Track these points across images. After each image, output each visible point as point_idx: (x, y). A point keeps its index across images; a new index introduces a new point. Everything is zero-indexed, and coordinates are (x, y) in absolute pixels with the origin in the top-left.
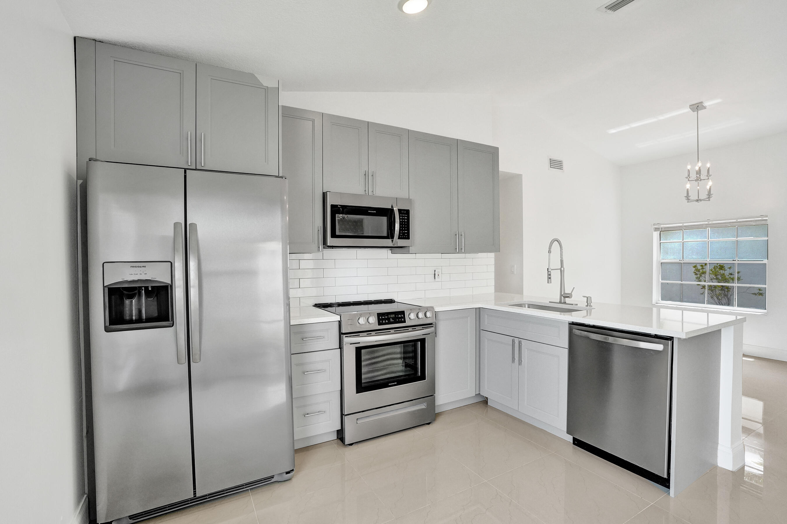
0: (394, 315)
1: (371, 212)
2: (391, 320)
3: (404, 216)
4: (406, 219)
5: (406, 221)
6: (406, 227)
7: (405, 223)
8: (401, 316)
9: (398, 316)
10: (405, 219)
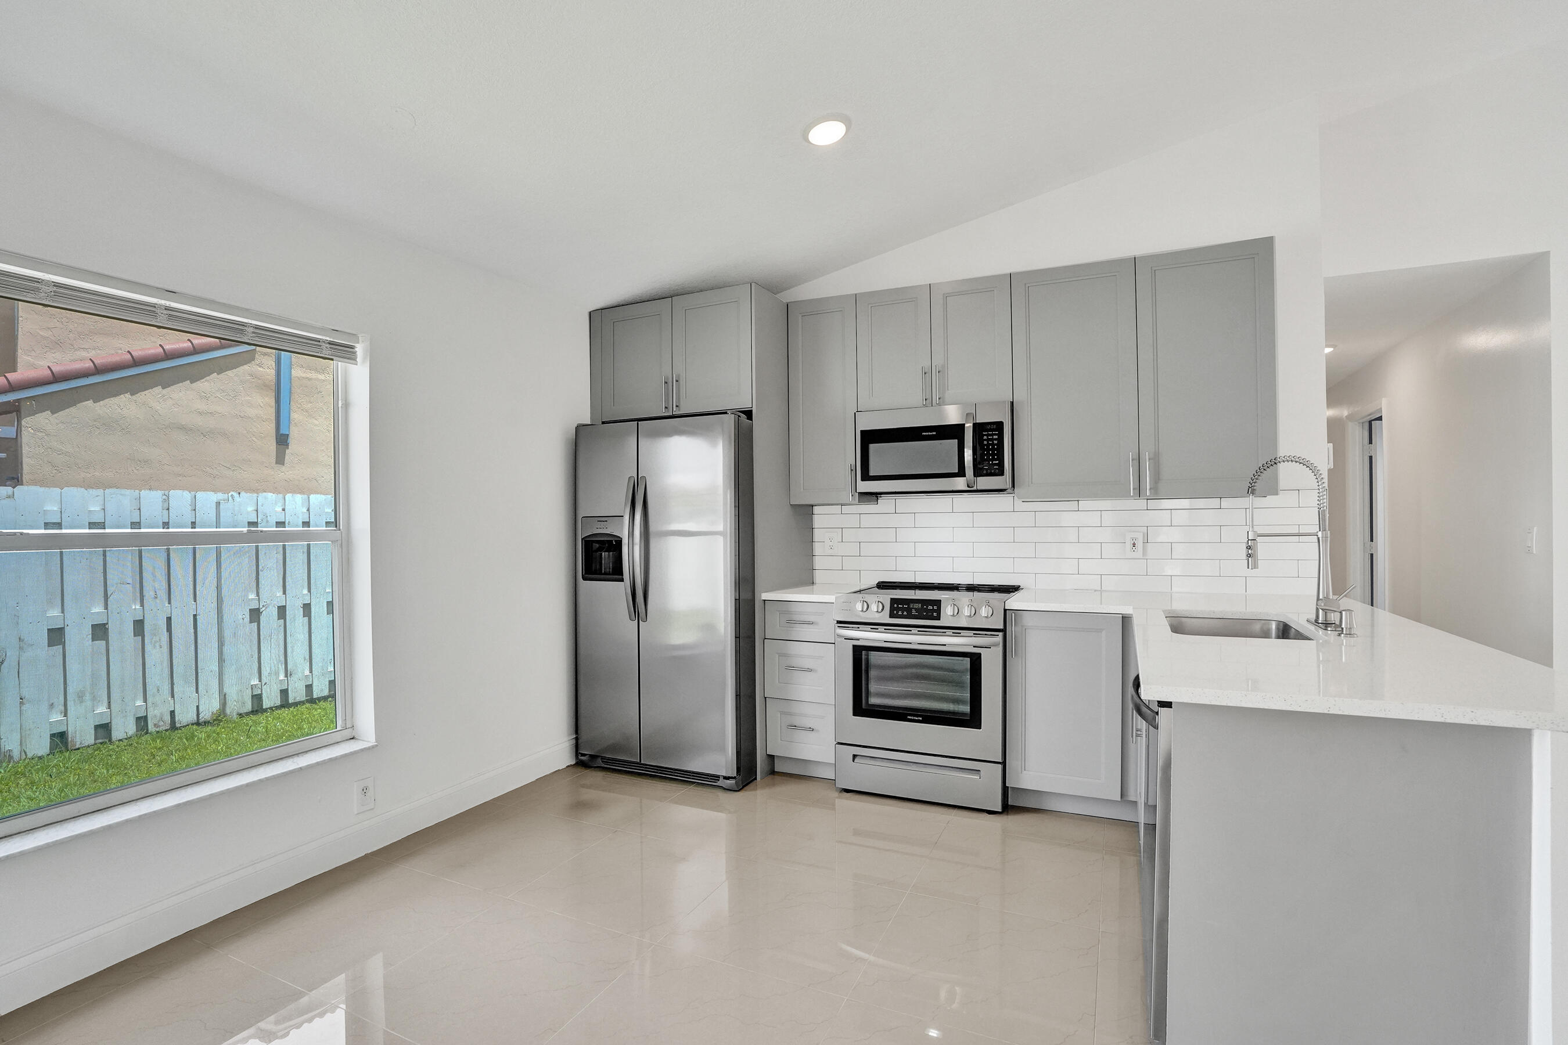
0: (920, 605)
1: (927, 434)
2: (914, 612)
3: (992, 435)
4: (995, 439)
5: (996, 442)
6: (996, 455)
7: (993, 447)
8: (933, 607)
9: (927, 607)
10: (993, 440)
